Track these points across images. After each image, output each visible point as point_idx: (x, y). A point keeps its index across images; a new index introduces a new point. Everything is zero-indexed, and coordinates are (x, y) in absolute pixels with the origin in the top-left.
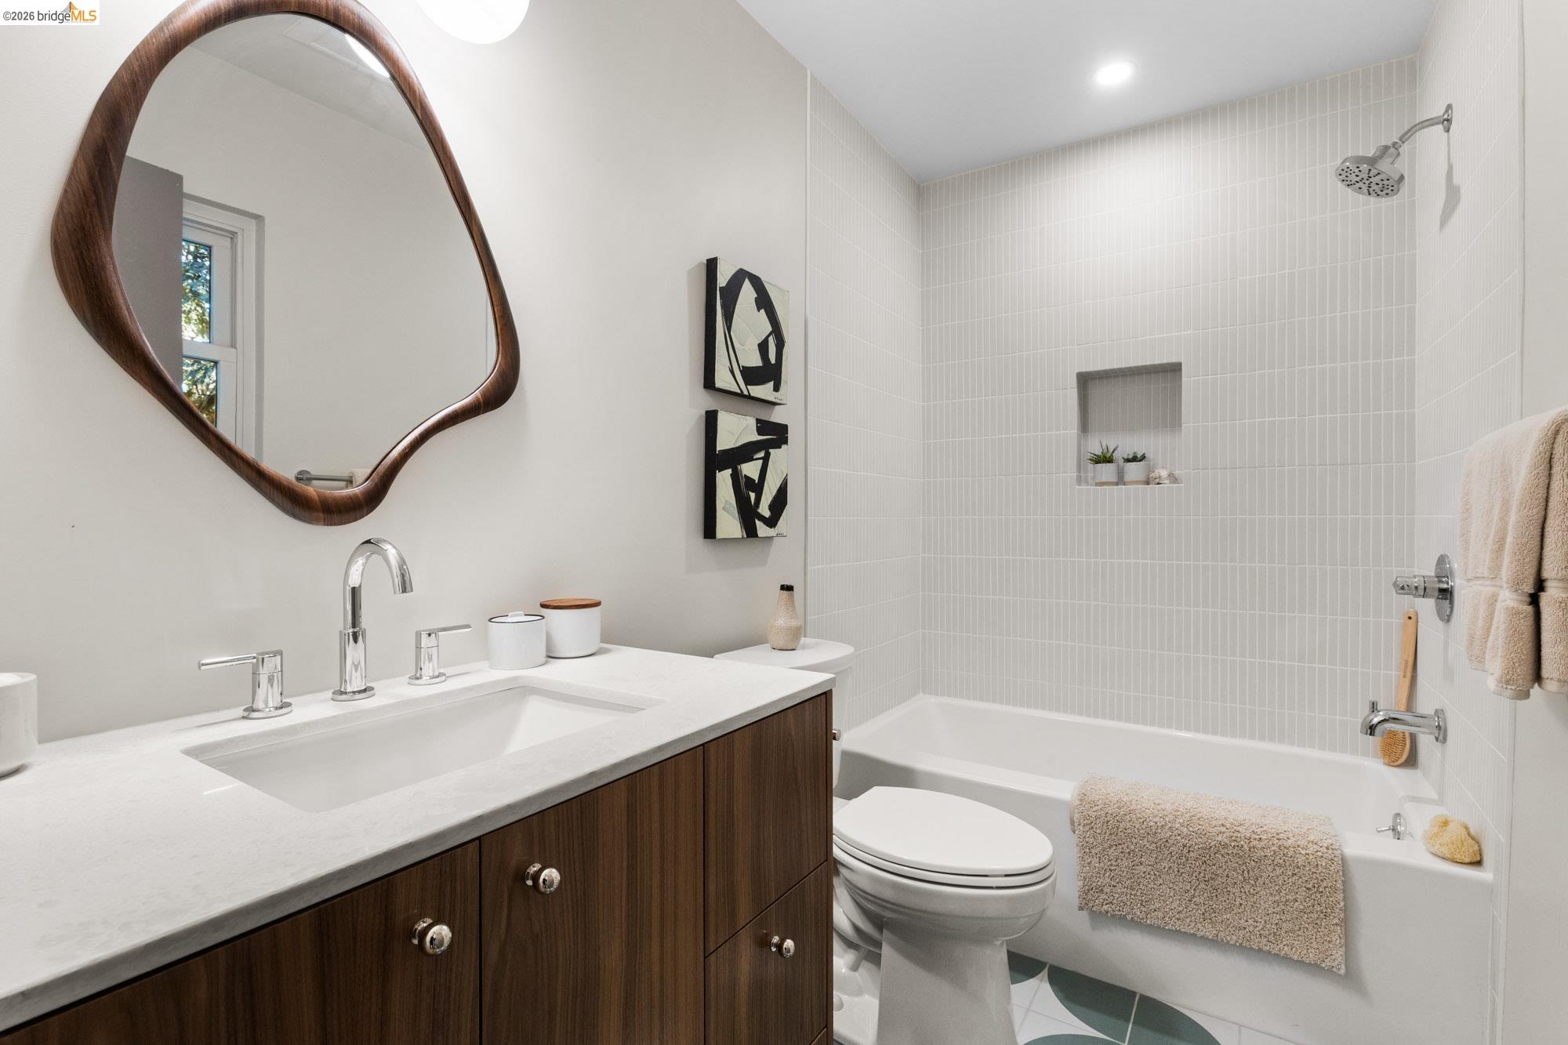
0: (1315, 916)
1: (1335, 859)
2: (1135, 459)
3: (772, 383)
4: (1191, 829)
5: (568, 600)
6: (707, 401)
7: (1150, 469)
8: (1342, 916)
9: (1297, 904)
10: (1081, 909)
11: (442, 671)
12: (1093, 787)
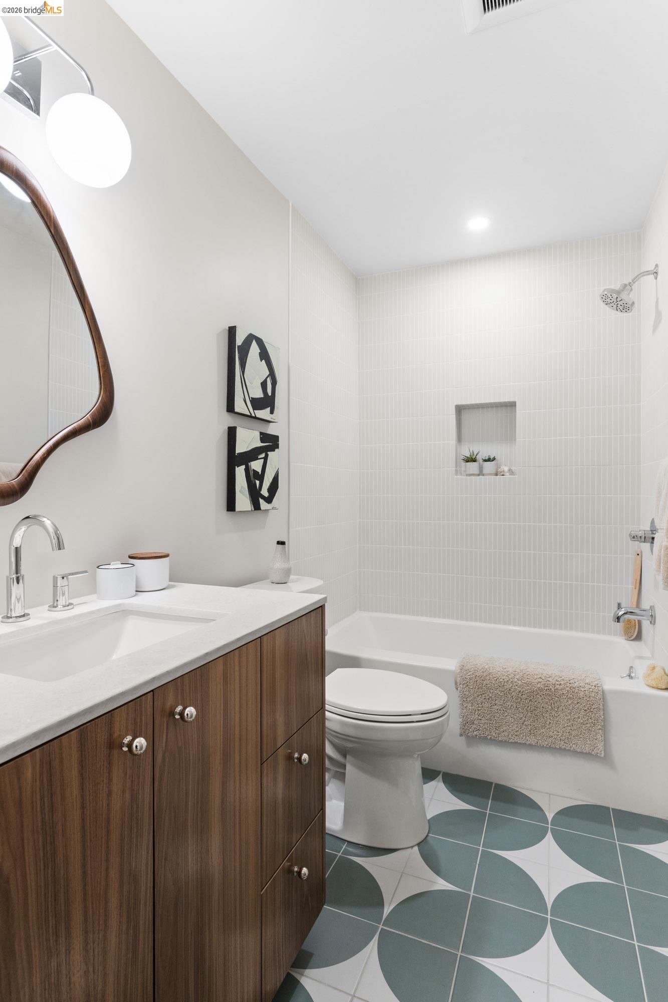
0: (589, 725)
1: (599, 692)
2: (489, 460)
3: (269, 408)
4: (523, 681)
5: (147, 554)
6: (229, 421)
7: (498, 467)
8: (603, 724)
9: (579, 720)
10: (461, 735)
11: (71, 601)
12: (468, 661)
